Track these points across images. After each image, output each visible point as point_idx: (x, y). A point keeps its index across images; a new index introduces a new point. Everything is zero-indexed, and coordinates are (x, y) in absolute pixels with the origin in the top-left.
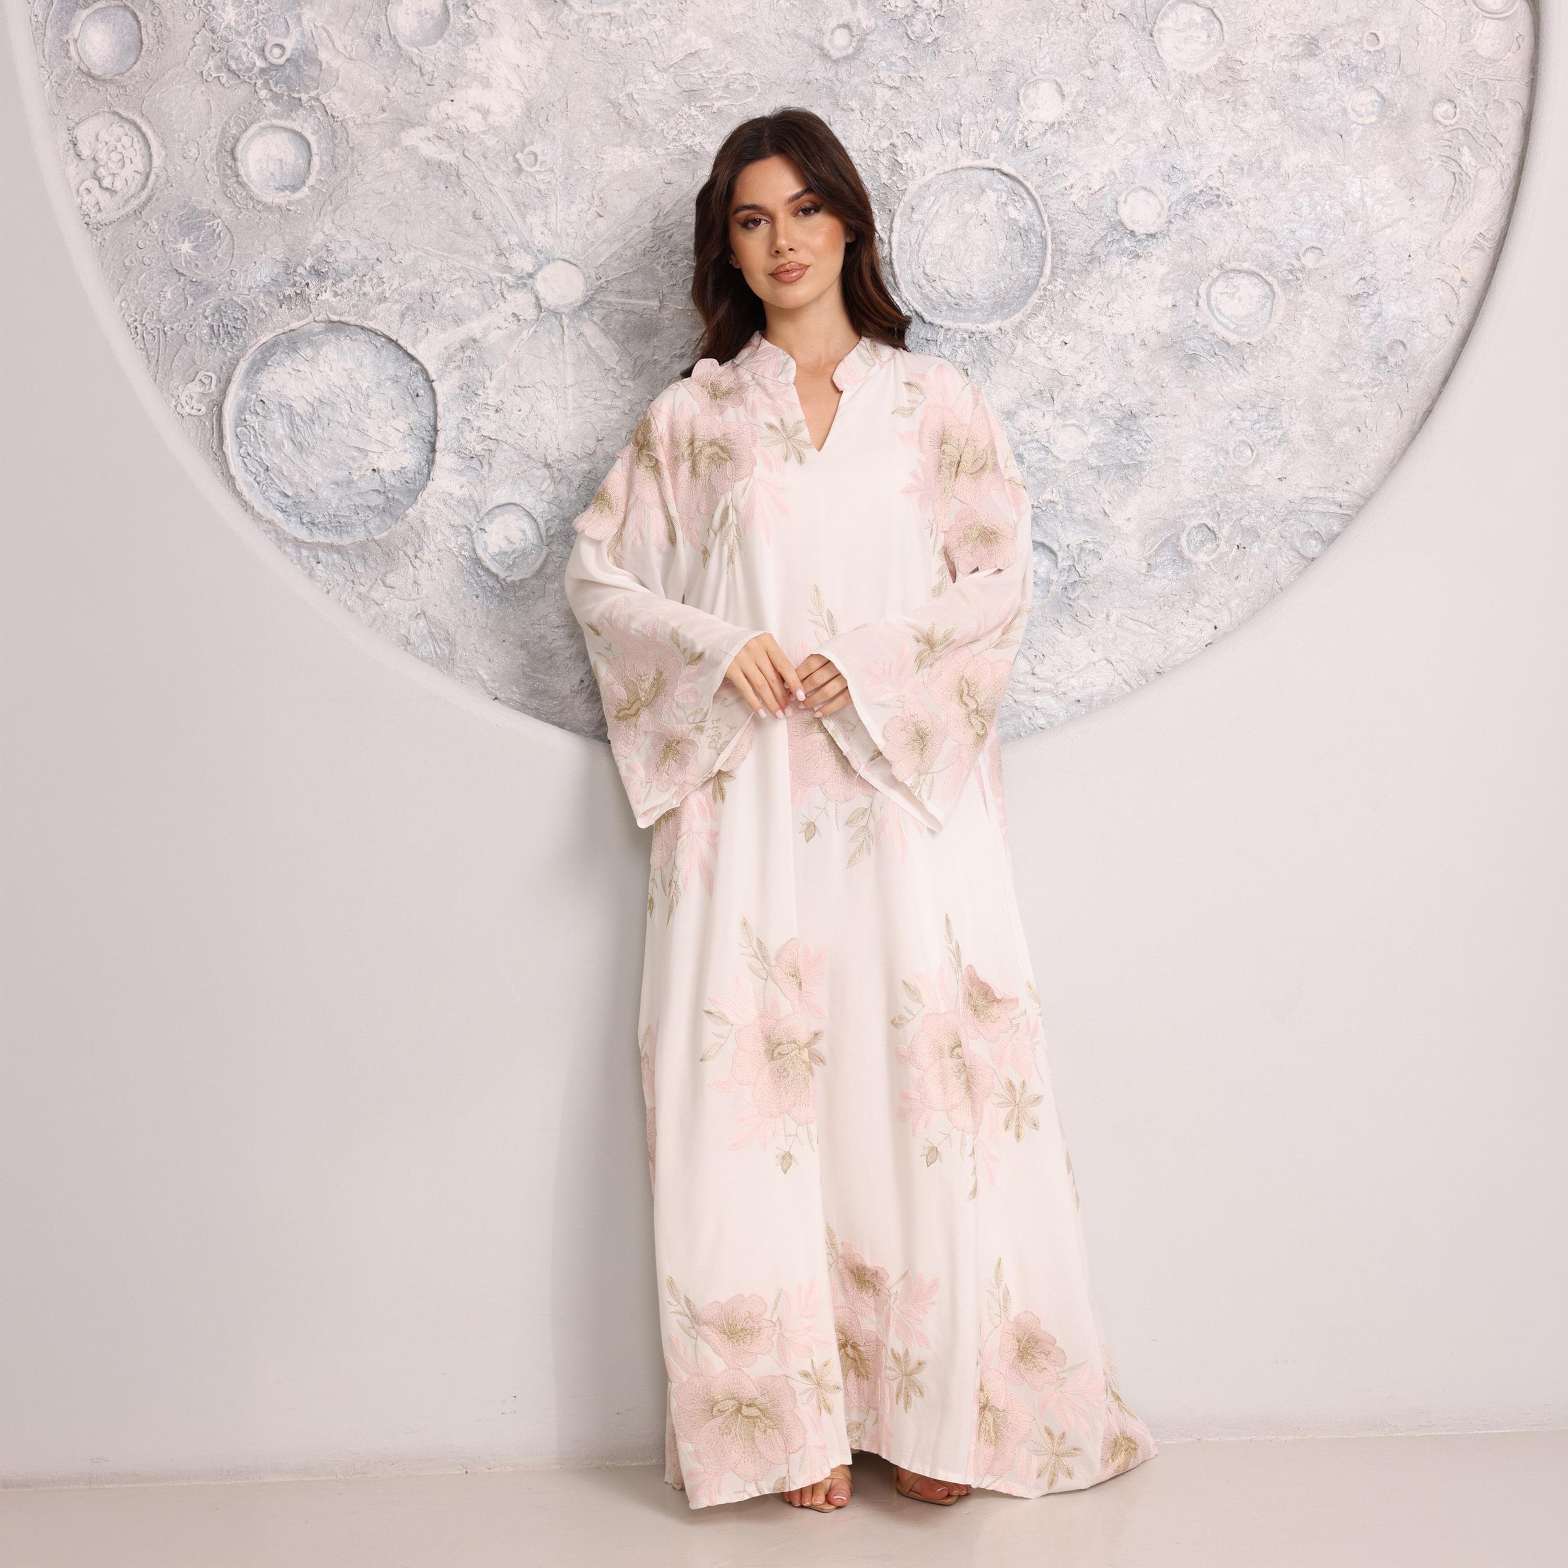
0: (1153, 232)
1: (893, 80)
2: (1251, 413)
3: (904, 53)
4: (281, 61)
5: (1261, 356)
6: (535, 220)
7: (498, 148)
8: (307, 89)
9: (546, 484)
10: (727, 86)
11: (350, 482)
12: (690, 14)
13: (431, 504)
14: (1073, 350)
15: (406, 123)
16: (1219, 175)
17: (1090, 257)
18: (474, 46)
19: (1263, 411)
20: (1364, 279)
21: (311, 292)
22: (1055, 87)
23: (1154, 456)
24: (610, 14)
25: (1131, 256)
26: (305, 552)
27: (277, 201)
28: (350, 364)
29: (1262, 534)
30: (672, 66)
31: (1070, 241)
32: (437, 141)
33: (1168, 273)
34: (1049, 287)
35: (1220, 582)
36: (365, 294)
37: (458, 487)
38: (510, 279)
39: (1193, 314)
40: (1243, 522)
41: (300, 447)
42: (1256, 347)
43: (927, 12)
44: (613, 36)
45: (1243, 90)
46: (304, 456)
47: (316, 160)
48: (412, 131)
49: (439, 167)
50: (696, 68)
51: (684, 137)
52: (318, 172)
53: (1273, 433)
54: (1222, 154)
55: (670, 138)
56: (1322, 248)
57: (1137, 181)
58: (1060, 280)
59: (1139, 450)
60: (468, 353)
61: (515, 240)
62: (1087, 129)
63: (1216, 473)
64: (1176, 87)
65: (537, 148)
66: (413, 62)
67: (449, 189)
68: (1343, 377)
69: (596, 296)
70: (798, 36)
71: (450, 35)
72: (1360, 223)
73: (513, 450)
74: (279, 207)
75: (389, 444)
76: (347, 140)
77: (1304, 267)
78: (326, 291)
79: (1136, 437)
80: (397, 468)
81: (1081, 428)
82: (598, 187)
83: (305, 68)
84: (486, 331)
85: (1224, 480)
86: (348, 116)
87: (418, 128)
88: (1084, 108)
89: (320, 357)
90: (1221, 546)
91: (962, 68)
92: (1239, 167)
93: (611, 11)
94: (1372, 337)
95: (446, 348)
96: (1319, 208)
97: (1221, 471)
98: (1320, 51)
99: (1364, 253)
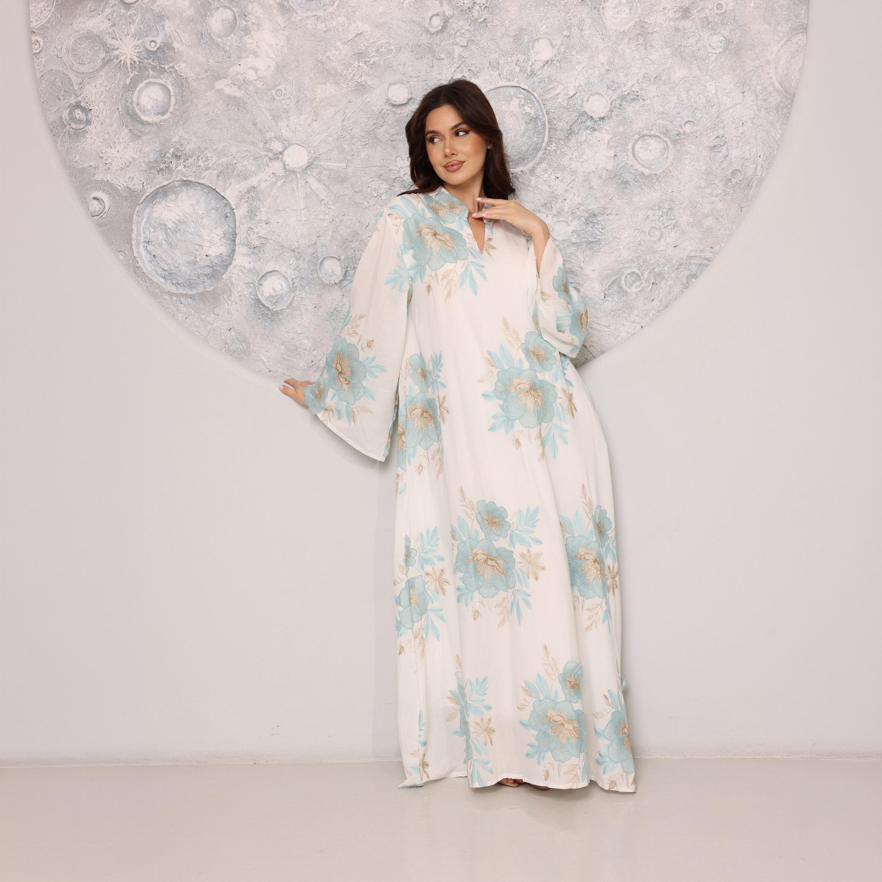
0: (602, 117)
1: (463, 42)
2: (658, 211)
3: (468, 28)
4: (155, 49)
5: (663, 181)
6: (283, 124)
7: (263, 88)
8: (168, 63)
9: (292, 261)
10: (378, 50)
11: (195, 262)
12: (357, 13)
13: (235, 272)
14: (562, 181)
15: (218, 77)
16: (638, 84)
17: (569, 132)
18: (249, 36)
19: (664, 210)
20: (718, 137)
21: (173, 166)
22: (549, 41)
23: (607, 237)
24: (316, 15)
25: (592, 130)
26: (174, 299)
27: (154, 120)
28: (194, 202)
29: (666, 276)
30: (349, 41)
31: (559, 123)
32: (233, 86)
33: (612, 138)
34: (548, 148)
35: (643, 303)
36: (199, 166)
37: (248, 263)
38: (270, 155)
39: (625, 159)
40: (656, 270)
41: (170, 245)
42: (660, 176)
43: (480, 5)
44: (319, 27)
45: (650, 38)
46: (173, 249)
47: (173, 99)
48: (220, 81)
49: (234, 99)
50: (361, 41)
51: (356, 78)
52: (174, 105)
53: (670, 222)
54: (639, 73)
55: (349, 78)
56: (694, 121)
57: (593, 89)
58: (554, 144)
59: (599, 233)
60: (251, 194)
61: (273, 135)
62: (566, 63)
63: (640, 244)
64: (613, 38)
65: (282, 87)
66: (220, 46)
67: (240, 110)
68: (708, 191)
69: (314, 162)
70: (414, 22)
71: (237, 31)
72: (715, 107)
73: (275, 243)
74: (156, 124)
75: (213, 242)
76: (189, 88)
77: (685, 132)
78: (180, 165)
79: (597, 226)
80: (218, 254)
81: (567, 223)
82: (314, 105)
83: (167, 52)
84: (260, 182)
85: (644, 248)
86: (189, 75)
87: (224, 80)
88: (565, 52)
89: (178, 199)
90: (643, 284)
91: (499, 34)
92: (649, 79)
93: (317, 14)
94: (723, 169)
95: (240, 192)
96: (692, 100)
97: (643, 243)
98: (691, 15)
99: (718, 123)
